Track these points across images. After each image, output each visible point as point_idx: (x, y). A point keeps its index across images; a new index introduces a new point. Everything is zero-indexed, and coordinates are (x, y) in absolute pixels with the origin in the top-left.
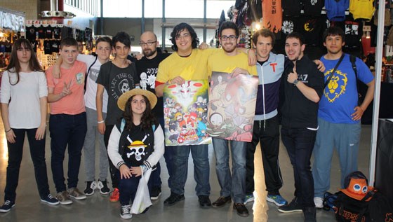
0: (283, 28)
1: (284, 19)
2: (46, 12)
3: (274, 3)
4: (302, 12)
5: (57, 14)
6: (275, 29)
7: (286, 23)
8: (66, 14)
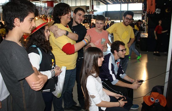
0: (156, 11)
1: (156, 8)
2: (88, 10)
3: (152, 1)
4: (165, 4)
5: (91, 10)
6: (152, 12)
7: (157, 9)
8: (94, 10)
